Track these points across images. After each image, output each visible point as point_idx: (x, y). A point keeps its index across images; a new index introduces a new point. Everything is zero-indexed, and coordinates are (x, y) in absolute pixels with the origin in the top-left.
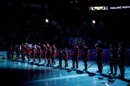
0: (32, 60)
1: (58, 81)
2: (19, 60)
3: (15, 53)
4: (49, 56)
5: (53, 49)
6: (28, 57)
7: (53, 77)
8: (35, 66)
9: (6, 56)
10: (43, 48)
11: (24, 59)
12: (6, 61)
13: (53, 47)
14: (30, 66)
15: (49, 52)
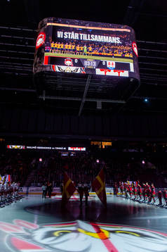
0: (133, 197)
1: (160, 220)
2: (123, 196)
3: (119, 189)
4: (149, 194)
5: (152, 189)
6: (130, 194)
7: (154, 215)
8: (137, 203)
9: (112, 192)
10: (143, 187)
11: (127, 196)
12: (113, 195)
13: (151, 187)
14: (132, 202)
15: (149, 191)
